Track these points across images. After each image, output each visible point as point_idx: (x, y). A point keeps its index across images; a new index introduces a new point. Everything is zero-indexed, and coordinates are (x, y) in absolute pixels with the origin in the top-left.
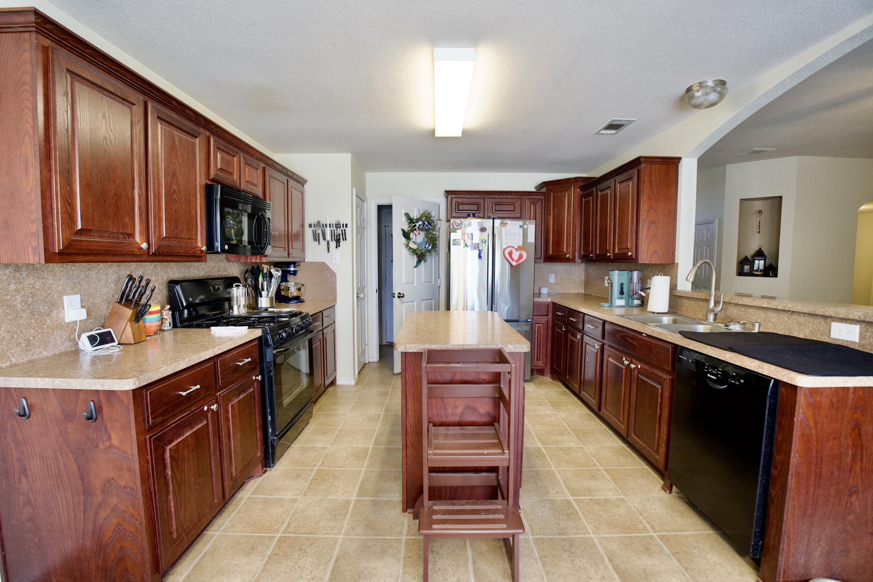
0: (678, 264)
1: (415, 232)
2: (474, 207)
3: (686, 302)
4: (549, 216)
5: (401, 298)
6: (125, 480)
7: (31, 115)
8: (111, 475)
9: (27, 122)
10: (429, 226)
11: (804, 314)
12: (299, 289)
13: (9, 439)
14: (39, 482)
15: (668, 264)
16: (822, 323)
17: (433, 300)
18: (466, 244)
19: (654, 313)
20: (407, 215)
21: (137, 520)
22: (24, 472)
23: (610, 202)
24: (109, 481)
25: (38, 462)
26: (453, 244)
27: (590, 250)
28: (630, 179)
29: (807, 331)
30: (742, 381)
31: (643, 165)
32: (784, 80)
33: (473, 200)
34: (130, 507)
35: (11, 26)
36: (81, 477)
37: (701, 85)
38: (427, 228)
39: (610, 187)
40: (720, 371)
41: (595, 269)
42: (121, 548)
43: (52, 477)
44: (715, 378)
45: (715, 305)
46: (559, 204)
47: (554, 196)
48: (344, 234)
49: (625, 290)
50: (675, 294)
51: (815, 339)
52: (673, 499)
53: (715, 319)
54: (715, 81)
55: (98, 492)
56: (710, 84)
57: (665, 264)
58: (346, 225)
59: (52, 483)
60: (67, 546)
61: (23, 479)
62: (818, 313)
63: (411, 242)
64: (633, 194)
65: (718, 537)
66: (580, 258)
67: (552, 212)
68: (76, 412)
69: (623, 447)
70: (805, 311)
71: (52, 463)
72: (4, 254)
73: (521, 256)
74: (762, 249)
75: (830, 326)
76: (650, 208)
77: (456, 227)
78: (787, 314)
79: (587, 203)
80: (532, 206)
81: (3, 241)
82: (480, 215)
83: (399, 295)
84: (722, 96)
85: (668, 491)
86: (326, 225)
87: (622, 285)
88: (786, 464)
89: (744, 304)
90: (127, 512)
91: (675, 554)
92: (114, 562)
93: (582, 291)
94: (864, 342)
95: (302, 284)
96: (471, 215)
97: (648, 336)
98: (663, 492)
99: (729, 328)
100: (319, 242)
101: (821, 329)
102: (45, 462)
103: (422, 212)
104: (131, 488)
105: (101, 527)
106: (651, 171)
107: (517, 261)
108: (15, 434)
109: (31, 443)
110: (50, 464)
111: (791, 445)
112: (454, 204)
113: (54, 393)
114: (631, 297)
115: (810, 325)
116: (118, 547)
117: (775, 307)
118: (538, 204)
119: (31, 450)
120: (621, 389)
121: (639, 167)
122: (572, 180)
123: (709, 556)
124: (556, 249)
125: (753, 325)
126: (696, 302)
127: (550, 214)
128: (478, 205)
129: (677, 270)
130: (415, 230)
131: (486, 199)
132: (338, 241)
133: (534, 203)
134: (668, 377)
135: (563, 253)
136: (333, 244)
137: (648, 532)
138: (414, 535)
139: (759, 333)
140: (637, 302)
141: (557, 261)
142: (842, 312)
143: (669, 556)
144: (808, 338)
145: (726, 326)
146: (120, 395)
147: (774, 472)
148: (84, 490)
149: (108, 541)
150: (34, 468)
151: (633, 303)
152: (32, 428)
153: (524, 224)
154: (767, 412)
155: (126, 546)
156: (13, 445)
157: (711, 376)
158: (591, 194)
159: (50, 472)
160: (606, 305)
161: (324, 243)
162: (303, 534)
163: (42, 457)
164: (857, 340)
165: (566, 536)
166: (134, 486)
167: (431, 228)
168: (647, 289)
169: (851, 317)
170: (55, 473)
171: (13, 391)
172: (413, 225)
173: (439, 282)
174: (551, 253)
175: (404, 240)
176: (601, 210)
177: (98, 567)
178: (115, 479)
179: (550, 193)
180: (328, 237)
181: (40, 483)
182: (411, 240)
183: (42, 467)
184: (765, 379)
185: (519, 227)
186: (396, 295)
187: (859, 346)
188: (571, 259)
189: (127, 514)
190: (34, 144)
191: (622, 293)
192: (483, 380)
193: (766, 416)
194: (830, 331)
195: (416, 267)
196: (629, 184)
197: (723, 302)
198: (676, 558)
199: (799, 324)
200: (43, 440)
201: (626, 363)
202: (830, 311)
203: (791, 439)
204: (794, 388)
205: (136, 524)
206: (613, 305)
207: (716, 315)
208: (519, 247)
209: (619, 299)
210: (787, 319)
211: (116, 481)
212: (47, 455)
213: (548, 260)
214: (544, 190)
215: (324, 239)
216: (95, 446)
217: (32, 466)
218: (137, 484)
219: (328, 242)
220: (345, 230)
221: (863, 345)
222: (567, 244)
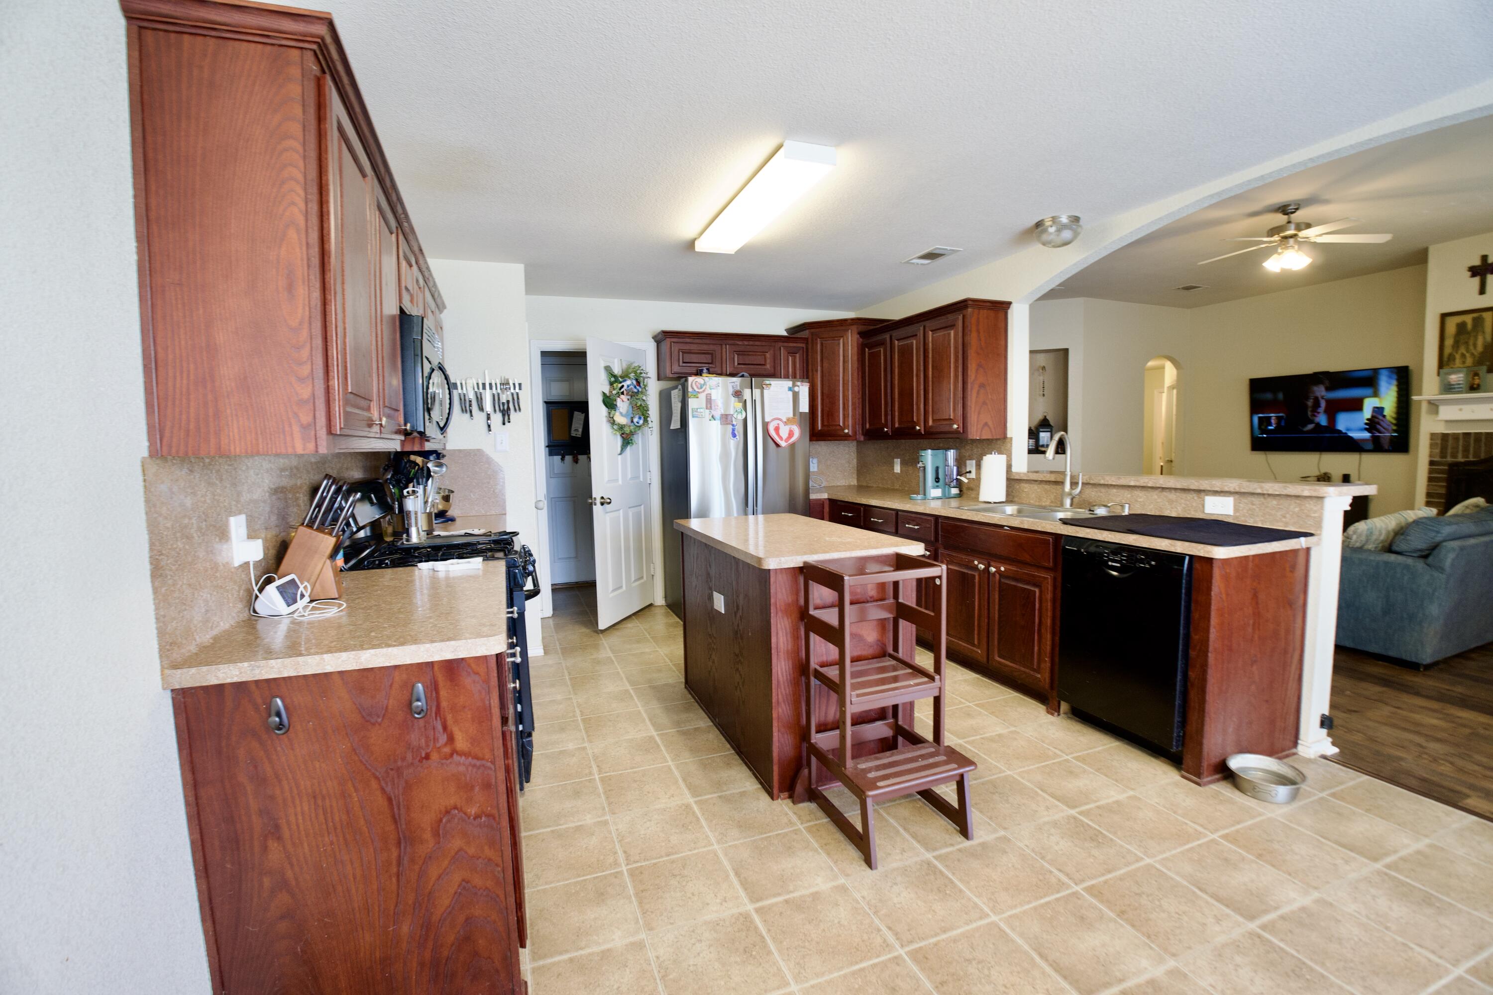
0: (1011, 439)
1: (622, 396)
2: (708, 358)
3: (1026, 487)
4: (815, 373)
5: (606, 505)
6: (478, 805)
7: (302, 193)
8: (453, 800)
9: (293, 203)
10: (638, 387)
11: (1176, 489)
12: (446, 499)
13: (243, 778)
14: (306, 845)
15: (997, 440)
16: (1196, 498)
17: (642, 506)
18: (713, 417)
19: (990, 503)
20: (608, 369)
21: (497, 865)
22: (275, 831)
23: (917, 356)
24: (447, 812)
25: (306, 808)
26: (693, 417)
27: (883, 421)
28: (952, 326)
29: (1180, 509)
30: (1153, 563)
31: (970, 310)
32: (1143, 226)
33: (705, 347)
34: (486, 848)
35: (270, 34)
36: (393, 817)
37: (1054, 219)
38: (636, 390)
39: (916, 335)
40: (1124, 556)
41: (874, 449)
42: (467, 919)
43: (335, 829)
44: (1118, 565)
45: (1071, 488)
46: (830, 357)
47: (822, 344)
48: (516, 399)
49: (941, 476)
50: (1012, 477)
51: (1189, 516)
52: (1064, 721)
53: (1071, 505)
54: (1070, 217)
55: (428, 835)
56: (1064, 220)
57: (992, 440)
58: (520, 385)
59: (335, 840)
60: (362, 944)
61: (273, 845)
62: (1192, 487)
63: (617, 414)
64: (956, 348)
65: (1126, 746)
66: (863, 434)
67: (819, 368)
68: (387, 707)
69: (978, 678)
70: (1179, 486)
71: (334, 804)
72: (237, 437)
73: (791, 434)
74: (1047, 418)
75: (1204, 500)
76: (980, 366)
77: (697, 390)
78: (1157, 492)
79: (874, 357)
80: (790, 358)
81: (237, 415)
82: (716, 369)
83: (602, 500)
84: (1076, 235)
85: (1056, 714)
86: (484, 385)
87: (937, 469)
88: (1205, 641)
89: (1106, 483)
90: (480, 857)
91: (1098, 770)
92: (453, 948)
93: (854, 482)
94: (1238, 514)
95: (449, 490)
96: (705, 371)
97: (1012, 528)
98: (1050, 716)
99: (1095, 512)
100: (471, 416)
101: (1194, 504)
102: (321, 805)
103: (625, 366)
104: (488, 816)
105: (430, 893)
106: (978, 318)
107: (787, 440)
108: (256, 767)
109: (290, 776)
110: (331, 806)
111: (1209, 621)
112: (675, 353)
113: (343, 679)
114: (948, 485)
115: (1183, 501)
116: (461, 919)
117: (1145, 485)
118: (798, 355)
119: (291, 789)
120: (974, 602)
121: (964, 312)
122: (849, 321)
123: (1129, 765)
124: (828, 422)
125: (1123, 506)
126: (1040, 486)
127: (817, 371)
128: (712, 354)
129: (1011, 446)
130: (623, 393)
131: (724, 346)
132: (505, 414)
133: (792, 353)
134: (1048, 576)
135: (838, 428)
136: (497, 418)
137: (1060, 756)
138: (810, 821)
139: (1130, 515)
140: (955, 491)
141: (830, 438)
142: (1217, 484)
143: (1094, 774)
144: (1181, 516)
145: (1090, 510)
146: (473, 666)
147: (1193, 653)
148: (399, 839)
149: (443, 913)
150: (297, 819)
151: (949, 492)
152: (293, 749)
153: (794, 385)
154: (1183, 591)
155: (477, 914)
156: (249, 788)
157: (1114, 564)
158: (882, 343)
159: (330, 820)
160: (919, 497)
161: (480, 417)
162: (659, 858)
163: (315, 797)
164: (1231, 513)
165: (983, 780)
166: (495, 812)
167: (640, 390)
168: (968, 472)
169: (1226, 489)
170: (341, 820)
171: (253, 687)
172: (620, 385)
173: (649, 478)
174: (820, 428)
175: (604, 410)
176: (900, 366)
177: (422, 964)
178: (459, 806)
179: (816, 339)
180: (488, 406)
181: (308, 845)
182: (617, 411)
183: (313, 815)
184: (1178, 558)
185: (787, 389)
186: (598, 501)
187: (1233, 519)
188: (850, 436)
189: (480, 860)
190: (307, 244)
191: (937, 479)
192: (871, 598)
193: (1183, 596)
194: (1203, 506)
195: (620, 454)
196: (949, 334)
197: (1083, 483)
198: (1102, 773)
199: (1171, 502)
200: (317, 766)
201: (982, 567)
202: (1205, 484)
203: (1209, 614)
204: (1210, 561)
205: (496, 873)
206: (928, 496)
207: (1072, 499)
208: (788, 419)
209: (934, 488)
210: (1156, 497)
211: (460, 810)
212: (324, 792)
213: (815, 438)
214: (805, 334)
215: (481, 409)
216: (423, 758)
217: (292, 819)
218: (501, 806)
219: (488, 415)
220: (517, 394)
221: (1237, 517)
222: (844, 415)
